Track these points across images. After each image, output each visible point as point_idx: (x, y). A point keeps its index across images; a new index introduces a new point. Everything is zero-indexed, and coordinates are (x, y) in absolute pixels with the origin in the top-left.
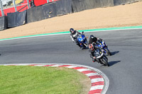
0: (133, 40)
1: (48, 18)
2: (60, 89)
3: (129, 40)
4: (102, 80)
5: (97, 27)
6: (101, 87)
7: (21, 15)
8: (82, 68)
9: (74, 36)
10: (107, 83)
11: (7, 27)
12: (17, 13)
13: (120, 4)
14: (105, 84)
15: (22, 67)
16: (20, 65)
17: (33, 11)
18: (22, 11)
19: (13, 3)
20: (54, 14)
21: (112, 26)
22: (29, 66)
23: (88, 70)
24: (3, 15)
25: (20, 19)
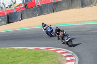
0: (95, 31)
1: (36, 16)
4: (73, 58)
5: (70, 22)
6: (73, 63)
7: (18, 14)
8: (60, 50)
9: (45, 28)
10: (77, 60)
11: (9, 22)
12: (15, 13)
13: (86, 7)
14: (75, 61)
15: (19, 50)
16: (18, 48)
17: (26, 11)
18: (18, 11)
19: (13, 6)
20: (41, 14)
22: (24, 49)
23: (64, 51)
24: (6, 14)
25: (17, 17)
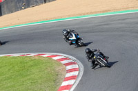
0: (105, 26)
1: (21, 9)
2: (37, 77)
3: (101, 27)
4: (76, 66)
5: (69, 16)
6: (76, 73)
8: (57, 56)
10: (82, 69)
14: (79, 71)
17: (7, 3)
20: (28, 6)
21: (84, 14)
22: (6, 57)
23: (63, 57)
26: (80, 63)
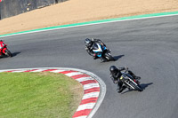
0: (133, 34)
1: (26, 11)
2: (45, 99)
3: (129, 34)
4: (97, 85)
5: (88, 20)
6: (96, 94)
8: (71, 71)
10: (104, 89)
14: (100, 91)
17: (7, 3)
20: (34, 6)
21: (107, 18)
22: (6, 73)
23: (79, 73)
26: (101, 81)
